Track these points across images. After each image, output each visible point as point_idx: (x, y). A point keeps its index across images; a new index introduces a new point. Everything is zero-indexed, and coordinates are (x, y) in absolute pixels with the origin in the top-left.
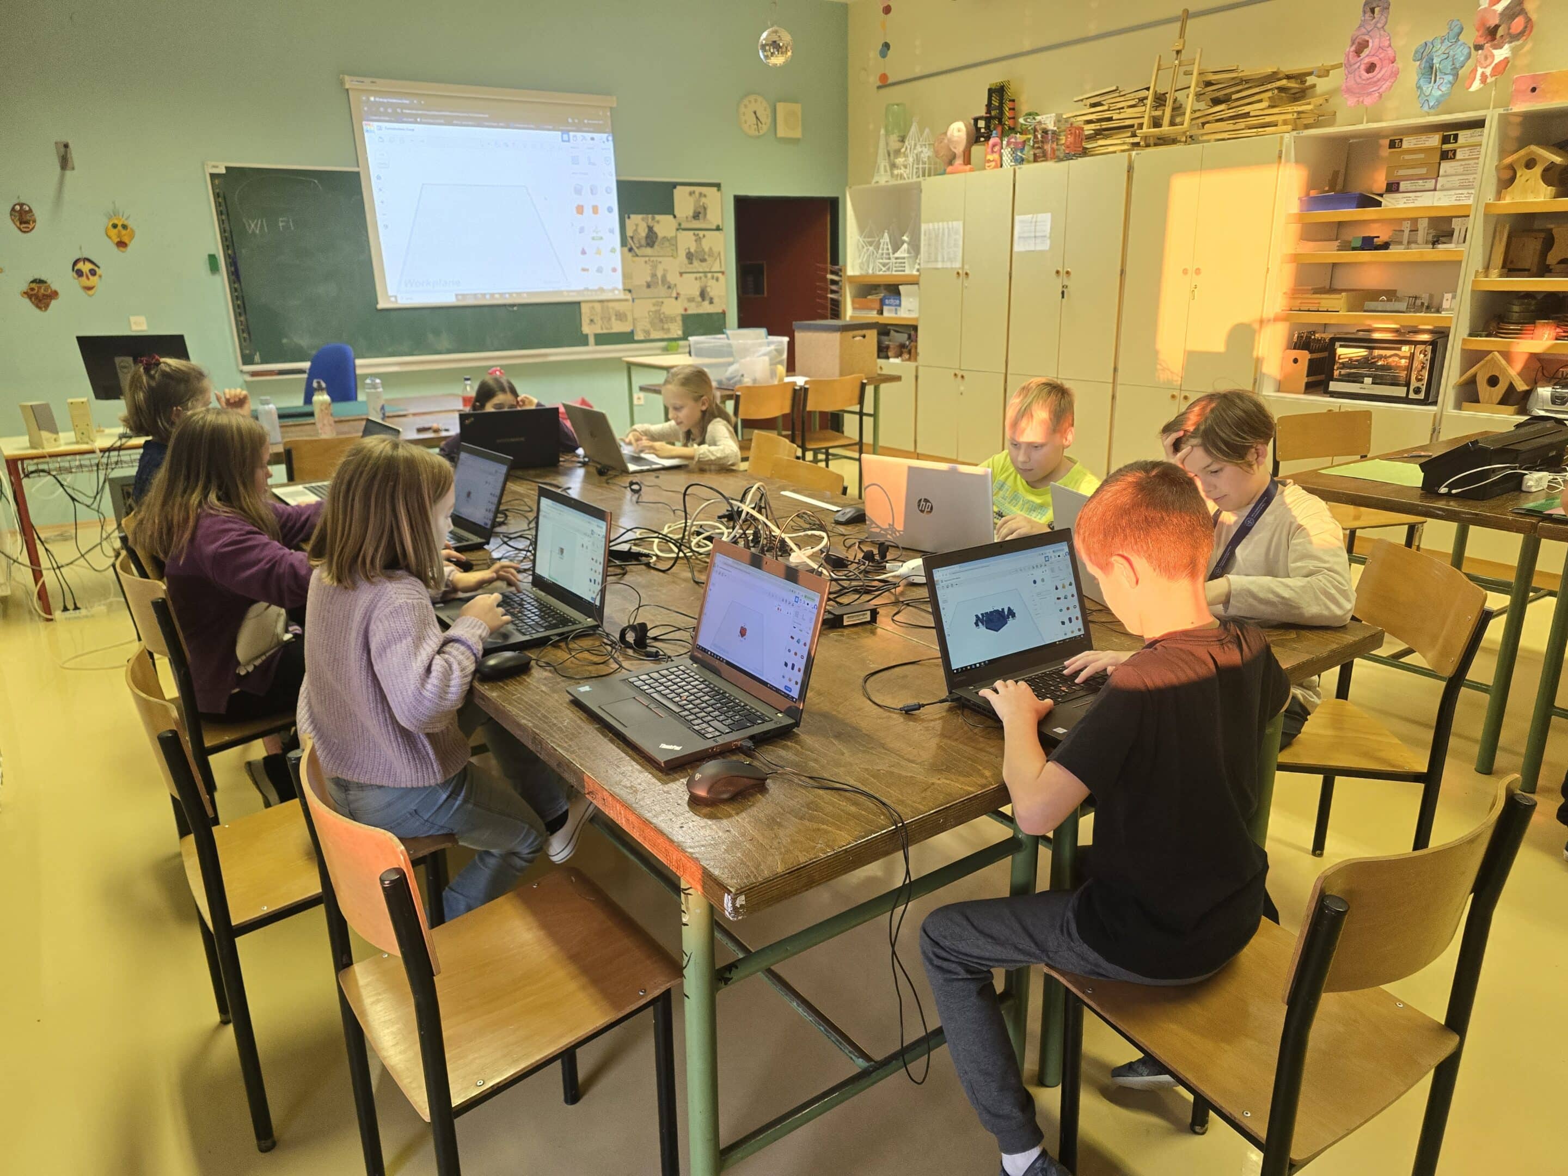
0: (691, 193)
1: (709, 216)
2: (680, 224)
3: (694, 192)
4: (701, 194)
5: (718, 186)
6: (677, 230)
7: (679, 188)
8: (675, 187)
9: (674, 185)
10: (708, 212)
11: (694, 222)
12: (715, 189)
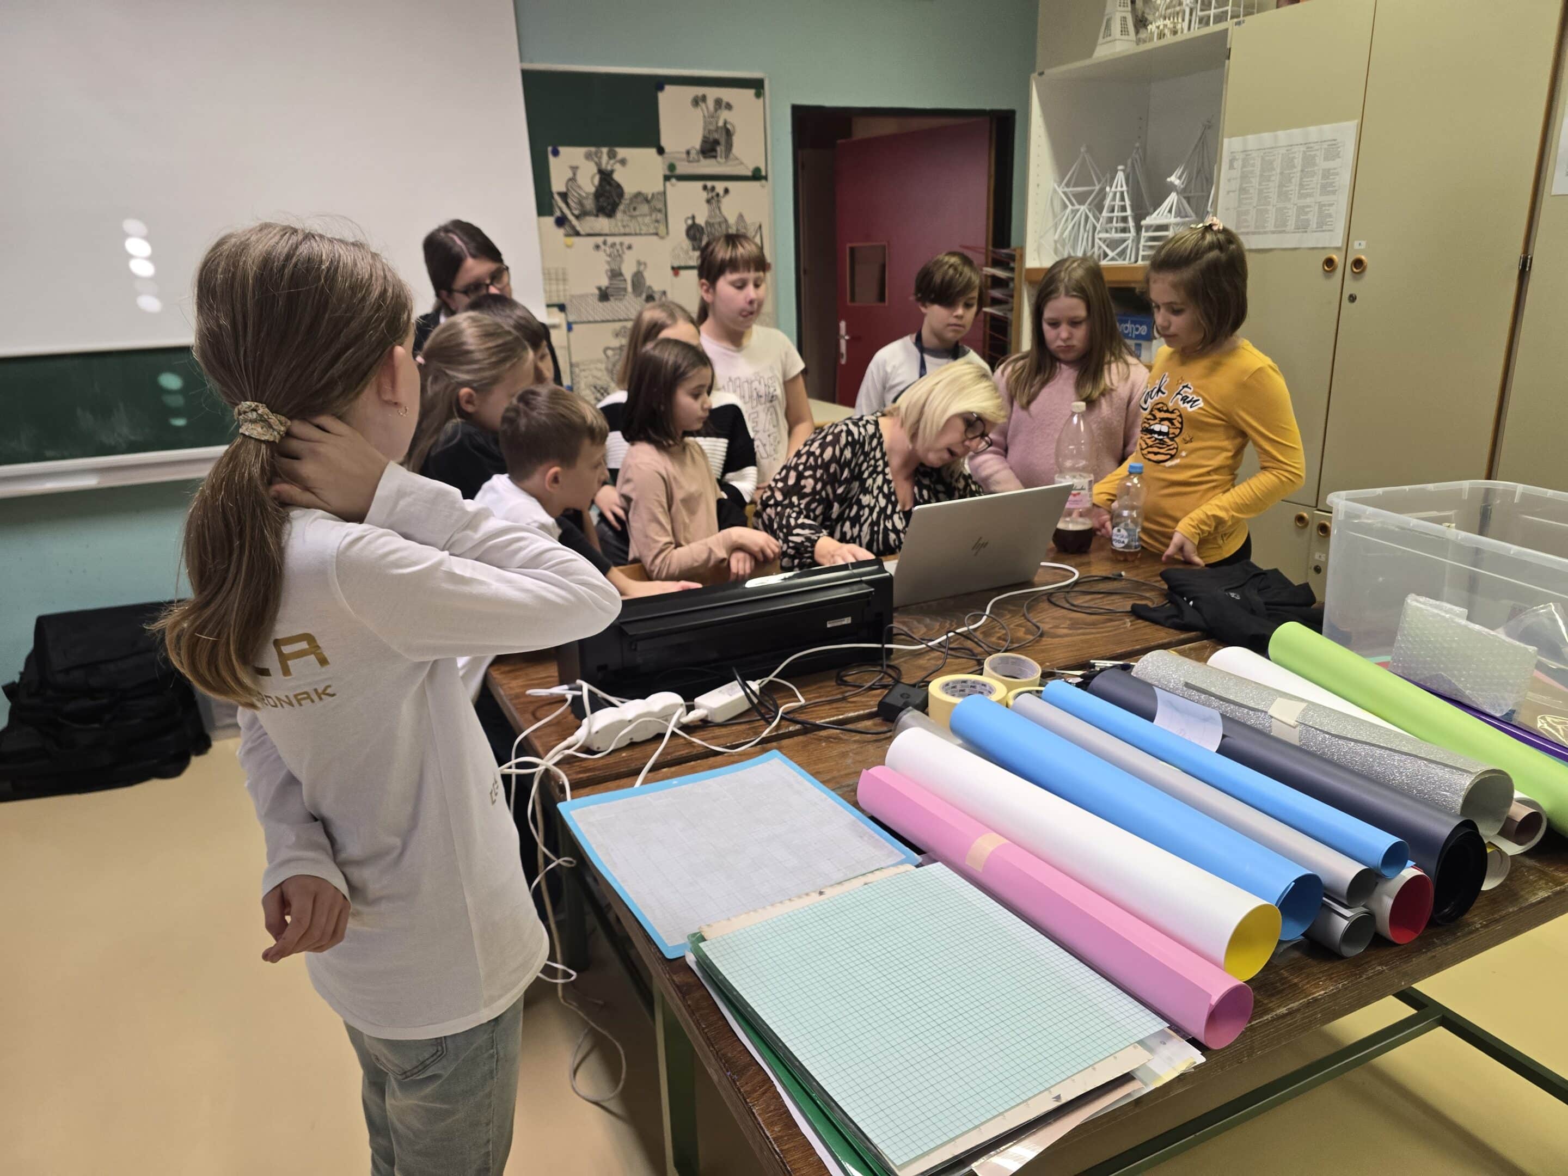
0: (696, 102)
1: (736, 150)
2: (672, 167)
3: (704, 98)
4: (718, 103)
5: (757, 85)
6: (667, 178)
7: (669, 89)
8: (661, 88)
9: (660, 83)
10: (736, 139)
11: (704, 162)
12: (751, 92)
